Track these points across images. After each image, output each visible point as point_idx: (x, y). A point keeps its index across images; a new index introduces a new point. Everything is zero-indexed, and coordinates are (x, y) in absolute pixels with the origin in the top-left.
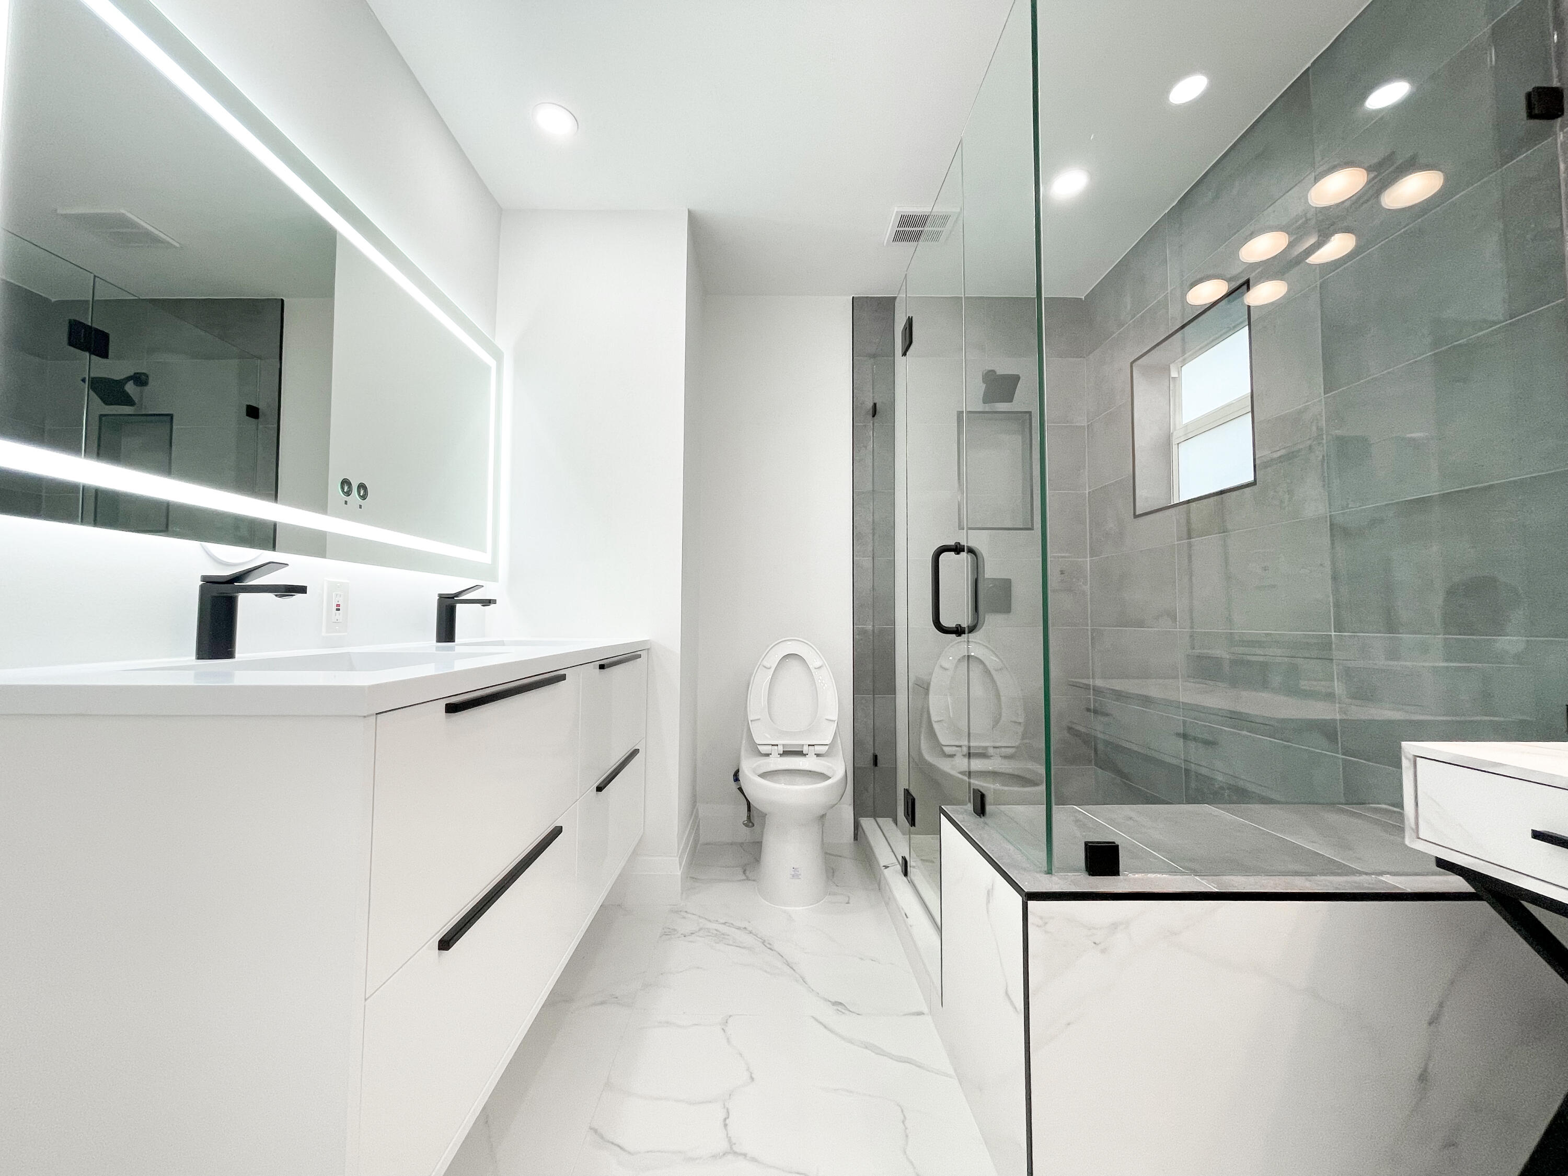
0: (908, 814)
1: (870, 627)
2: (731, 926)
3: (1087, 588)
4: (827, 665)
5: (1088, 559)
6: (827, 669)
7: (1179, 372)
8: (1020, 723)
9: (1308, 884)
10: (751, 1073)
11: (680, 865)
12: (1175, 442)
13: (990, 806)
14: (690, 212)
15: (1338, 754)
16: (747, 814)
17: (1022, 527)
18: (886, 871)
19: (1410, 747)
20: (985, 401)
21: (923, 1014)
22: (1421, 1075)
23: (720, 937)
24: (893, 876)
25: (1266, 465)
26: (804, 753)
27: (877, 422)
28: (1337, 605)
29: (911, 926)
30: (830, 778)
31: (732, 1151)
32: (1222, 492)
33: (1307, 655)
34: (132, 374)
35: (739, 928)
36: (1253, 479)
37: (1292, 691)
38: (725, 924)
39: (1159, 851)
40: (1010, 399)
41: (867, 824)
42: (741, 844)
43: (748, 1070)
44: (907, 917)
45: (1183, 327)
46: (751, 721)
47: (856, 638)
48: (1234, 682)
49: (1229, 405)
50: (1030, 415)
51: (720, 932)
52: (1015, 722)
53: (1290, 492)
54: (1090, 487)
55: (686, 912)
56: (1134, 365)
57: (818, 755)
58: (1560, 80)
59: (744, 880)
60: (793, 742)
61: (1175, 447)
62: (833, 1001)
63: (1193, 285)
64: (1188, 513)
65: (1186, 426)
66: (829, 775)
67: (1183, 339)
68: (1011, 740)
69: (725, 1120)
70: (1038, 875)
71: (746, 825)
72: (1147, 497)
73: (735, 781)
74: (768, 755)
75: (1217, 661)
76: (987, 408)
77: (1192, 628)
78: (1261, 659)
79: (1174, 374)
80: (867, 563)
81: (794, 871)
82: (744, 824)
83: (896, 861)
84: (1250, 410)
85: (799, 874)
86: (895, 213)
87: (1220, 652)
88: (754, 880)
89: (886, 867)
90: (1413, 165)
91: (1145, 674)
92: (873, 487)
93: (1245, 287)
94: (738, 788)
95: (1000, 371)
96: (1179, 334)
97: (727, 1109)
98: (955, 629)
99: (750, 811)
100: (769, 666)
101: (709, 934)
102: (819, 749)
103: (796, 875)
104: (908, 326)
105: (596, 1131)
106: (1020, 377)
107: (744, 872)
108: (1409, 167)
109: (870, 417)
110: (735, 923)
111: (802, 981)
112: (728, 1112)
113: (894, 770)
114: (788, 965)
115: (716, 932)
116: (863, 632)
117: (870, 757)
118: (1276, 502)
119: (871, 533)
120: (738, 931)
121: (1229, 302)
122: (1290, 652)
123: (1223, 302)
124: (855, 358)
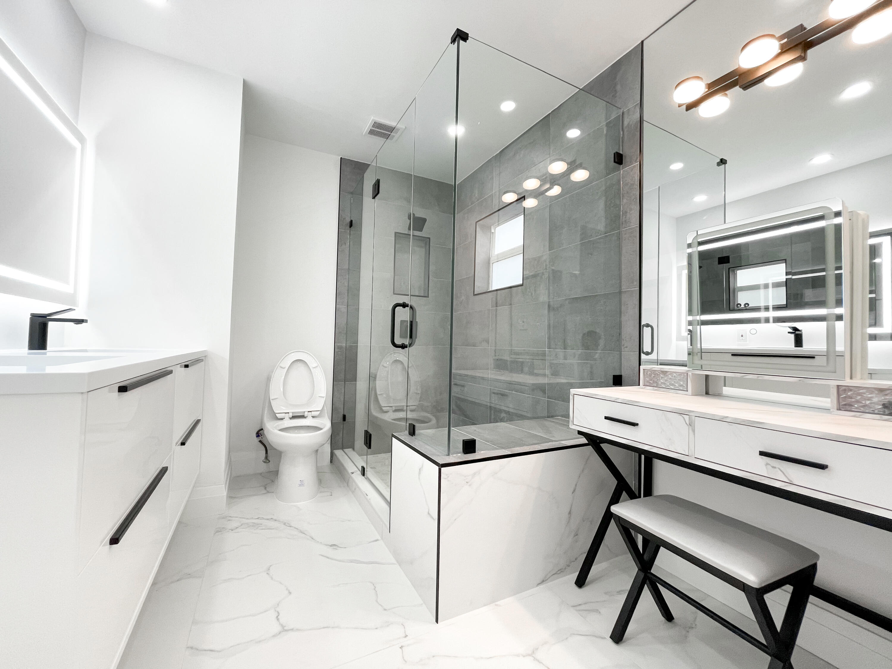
0: (367, 443)
1: (344, 344)
2: (263, 519)
4: (320, 366)
6: (320, 368)
7: (495, 230)
8: (419, 393)
9: (539, 447)
10: (289, 590)
11: (225, 489)
12: (491, 262)
13: (417, 431)
14: (244, 80)
15: (546, 398)
16: (265, 456)
17: (423, 295)
18: (353, 475)
19: (573, 391)
20: (409, 229)
21: (378, 540)
22: (569, 513)
23: (255, 526)
24: (357, 477)
25: (527, 278)
26: (305, 416)
27: (352, 231)
28: (549, 338)
29: (370, 499)
30: (322, 429)
31: (284, 630)
32: (511, 287)
33: (537, 358)
35: (267, 519)
36: (522, 283)
37: (532, 373)
38: (258, 518)
39: (488, 442)
40: (421, 230)
41: (339, 453)
42: (261, 474)
43: (287, 589)
44: (367, 495)
45: (499, 210)
46: (272, 399)
47: (336, 351)
48: (512, 371)
49: (514, 249)
50: (430, 240)
51: (255, 523)
52: (416, 393)
53: (535, 291)
55: (231, 517)
56: (477, 223)
57: (313, 417)
58: (622, 151)
59: (266, 493)
60: (298, 410)
61: (491, 264)
62: (330, 544)
63: (505, 193)
64: (497, 295)
65: (498, 255)
66: (321, 427)
67: (499, 215)
68: (413, 402)
69: (277, 617)
70: (444, 457)
71: (265, 462)
72: (479, 286)
73: (257, 437)
74: (282, 419)
75: (505, 361)
76: (411, 232)
77: (496, 347)
78: (521, 360)
79: (493, 231)
80: (343, 308)
81: (301, 482)
82: (263, 462)
83: (357, 469)
84: (522, 252)
85: (303, 483)
86: (371, 119)
87: (506, 357)
88: (272, 492)
89: (353, 473)
90: (581, 166)
91: (474, 368)
92: (349, 267)
93: (523, 198)
94: (259, 441)
95: (417, 215)
96: (497, 213)
97: (278, 612)
98: (402, 345)
99: (267, 453)
100: (284, 367)
101: (249, 526)
102: (314, 414)
103: (302, 484)
104: (377, 184)
105: (192, 647)
106: (426, 220)
107: (265, 488)
108: (580, 166)
109: (348, 227)
110: (265, 517)
111: (311, 539)
112: (278, 613)
113: (354, 423)
114: (301, 532)
115: (252, 524)
116: (340, 348)
117: (341, 416)
118: (530, 294)
119: (346, 292)
120: (267, 521)
121: (517, 204)
122: (532, 357)
123: (515, 203)
124: (341, 192)
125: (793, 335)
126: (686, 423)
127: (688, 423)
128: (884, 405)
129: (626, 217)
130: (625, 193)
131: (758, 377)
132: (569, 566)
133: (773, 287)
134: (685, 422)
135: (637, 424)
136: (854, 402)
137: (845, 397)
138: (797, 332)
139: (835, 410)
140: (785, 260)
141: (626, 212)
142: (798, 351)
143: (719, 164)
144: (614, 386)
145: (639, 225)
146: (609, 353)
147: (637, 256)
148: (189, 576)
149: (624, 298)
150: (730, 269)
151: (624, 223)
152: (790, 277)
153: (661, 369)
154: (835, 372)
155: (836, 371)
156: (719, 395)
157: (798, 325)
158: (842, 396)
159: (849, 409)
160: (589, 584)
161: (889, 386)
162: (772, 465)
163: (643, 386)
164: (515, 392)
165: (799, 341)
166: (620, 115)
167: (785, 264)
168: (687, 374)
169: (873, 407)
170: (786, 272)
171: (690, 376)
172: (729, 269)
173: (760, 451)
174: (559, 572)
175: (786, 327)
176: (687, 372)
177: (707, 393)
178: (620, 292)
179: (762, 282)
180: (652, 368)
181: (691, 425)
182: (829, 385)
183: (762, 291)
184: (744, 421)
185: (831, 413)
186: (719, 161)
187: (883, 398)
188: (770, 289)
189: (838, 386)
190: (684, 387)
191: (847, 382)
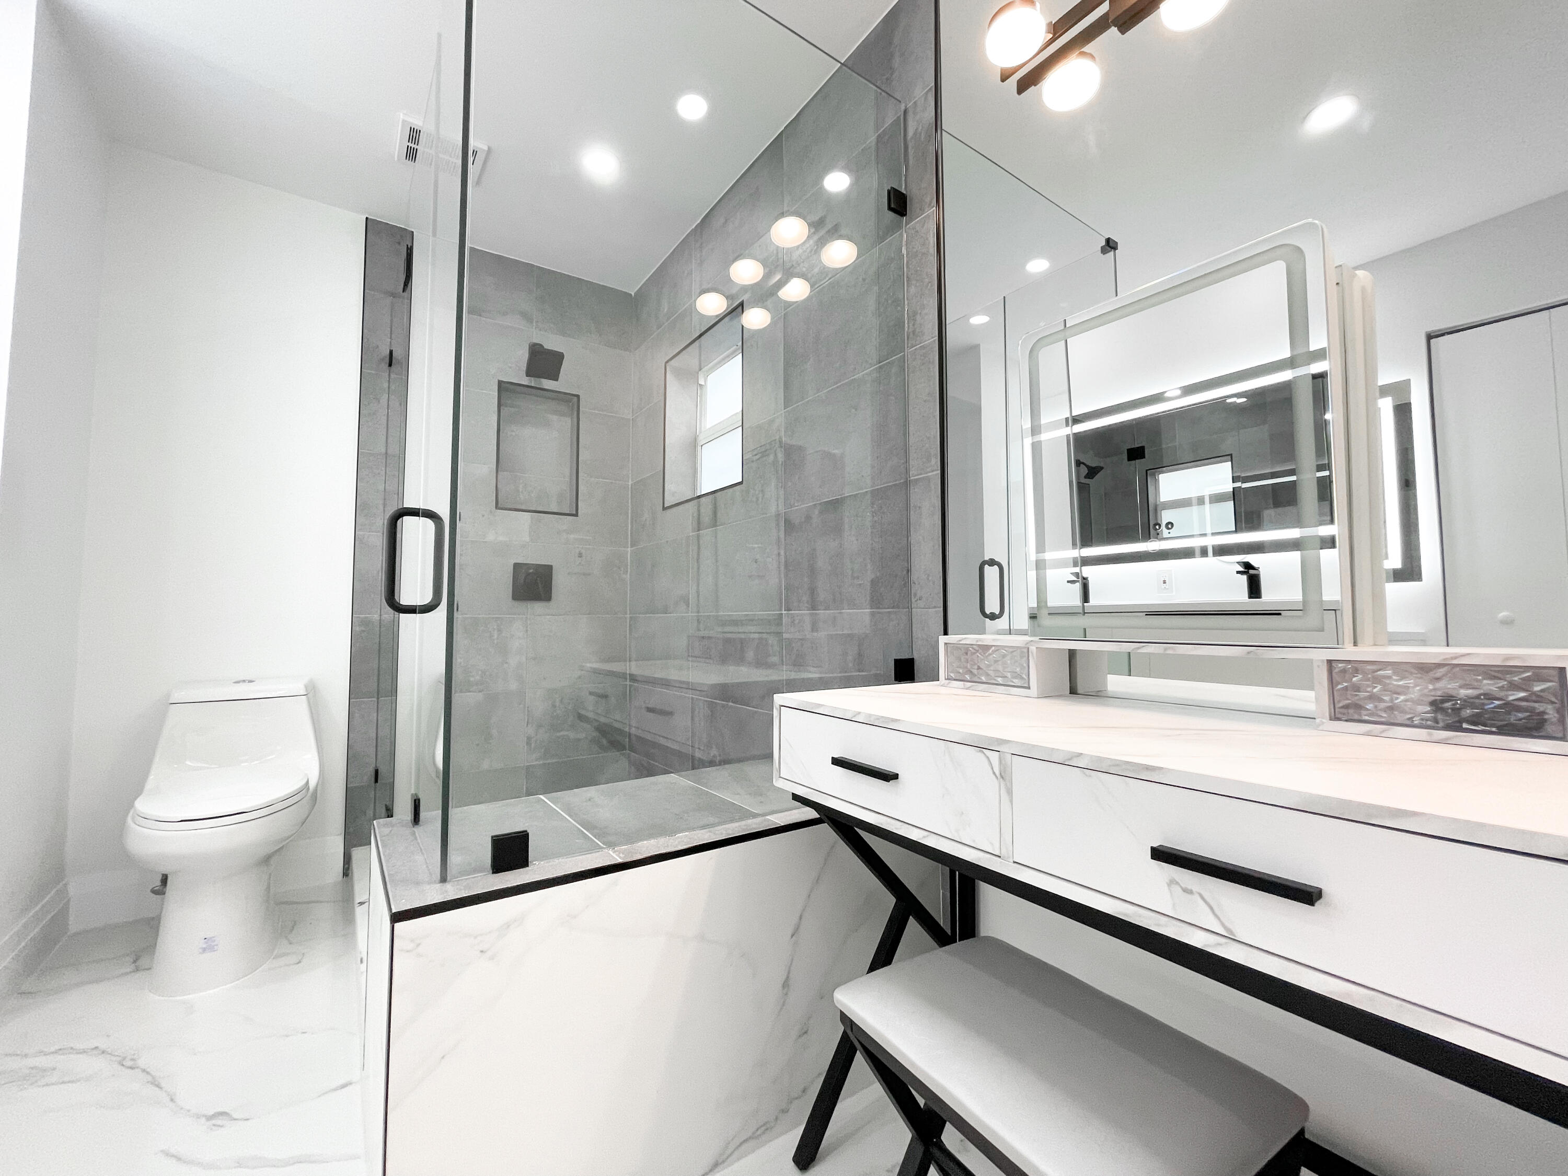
1: (376, 617)
2: (72, 1051)
3: (627, 577)
5: (629, 549)
7: (705, 380)
12: (699, 444)
13: (426, 813)
17: (568, 512)
19: (779, 699)
20: (528, 374)
24: (364, 913)
27: (393, 374)
28: (786, 588)
33: (769, 631)
36: (740, 480)
40: (555, 377)
41: (361, 854)
42: (150, 921)
44: (362, 963)
45: (700, 335)
47: (356, 631)
50: (577, 398)
53: (762, 491)
54: (632, 480)
56: (667, 366)
58: (906, 188)
59: (132, 972)
61: (699, 448)
62: (212, 1113)
64: (700, 505)
65: (709, 429)
67: (700, 346)
71: (156, 892)
72: (675, 490)
75: (716, 640)
76: (532, 382)
77: (698, 612)
78: (741, 636)
79: (701, 382)
80: (374, 538)
81: (206, 943)
82: (153, 891)
84: (741, 423)
85: (215, 944)
86: (401, 121)
89: (361, 904)
92: (386, 451)
93: (741, 307)
95: (548, 346)
96: (697, 343)
103: (208, 947)
106: (564, 356)
108: (835, 233)
109: (385, 366)
111: (169, 1100)
113: (392, 785)
114: (153, 1082)
116: (365, 623)
117: (371, 770)
118: (754, 499)
119: (381, 502)
120: (79, 1056)
121: (731, 319)
122: (758, 629)
123: (727, 319)
124: (366, 291)
125: (1245, 577)
126: (994, 773)
127: (998, 773)
128: (1433, 703)
129: (914, 325)
130: (912, 274)
131: (1166, 649)
132: (784, 1111)
133: (1210, 503)
134: (992, 769)
135: (895, 777)
136: (1365, 698)
137: (1346, 688)
138: (1251, 572)
139: (1326, 721)
140: (1231, 455)
141: (915, 314)
142: (1255, 604)
143: (1104, 251)
144: (897, 682)
145: (937, 338)
146: (889, 612)
147: (935, 401)
149: (916, 494)
150: (1149, 472)
151: (911, 335)
152: (1238, 484)
153: (977, 641)
154: (1322, 630)
155: (1323, 628)
156: (1098, 695)
157: (1253, 559)
158: (1340, 687)
159: (1356, 717)
160: (828, 1152)
161: (1442, 657)
162: (1183, 886)
163: (945, 679)
164: (732, 704)
165: (1254, 589)
166: (900, 116)
167: (1230, 463)
168: (1028, 649)
169: (1412, 711)
170: (1233, 477)
171: (1032, 653)
172: (1147, 471)
173: (1151, 847)
174: (759, 1132)
175: (1232, 562)
176: (1027, 646)
177: (1073, 691)
178: (906, 484)
179: (1193, 494)
180: (960, 641)
181: (1004, 776)
182: (1311, 661)
183: (1195, 509)
184: (1118, 763)
185: (1317, 727)
186: (1103, 243)
187: (1431, 687)
188: (1207, 505)
189: (1330, 662)
190: (1022, 678)
191: (1348, 652)
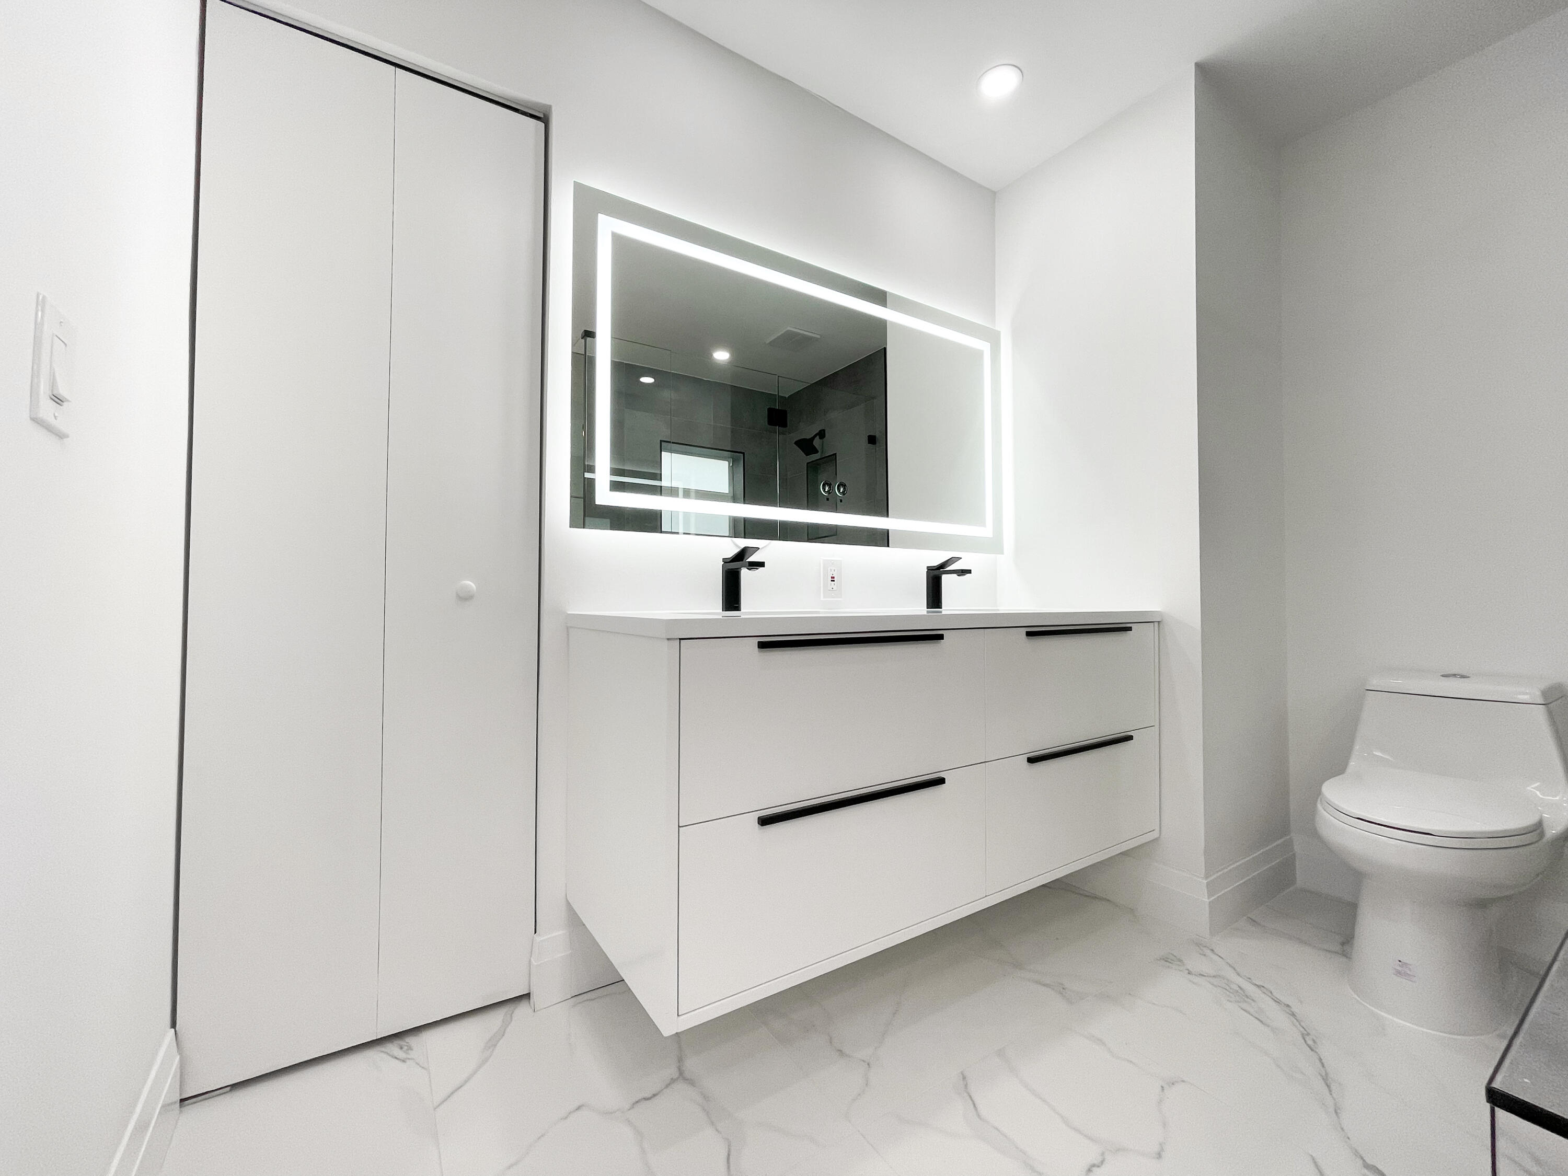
2: (1270, 995)
10: (1162, 1150)
23: (1242, 996)
34: (817, 432)
35: (1278, 1002)
38: (1258, 986)
43: (1162, 1145)
51: (1244, 993)
55: (1212, 950)
62: (1369, 1162)
69: (1094, 1166)
97: (1104, 1159)
101: (1226, 987)
105: (964, 1078)
110: (1277, 994)
111: (1332, 1110)
112: (1102, 1162)
114: (1326, 1079)
115: (1238, 989)
120: (1274, 1004)
148: (1062, 990)
